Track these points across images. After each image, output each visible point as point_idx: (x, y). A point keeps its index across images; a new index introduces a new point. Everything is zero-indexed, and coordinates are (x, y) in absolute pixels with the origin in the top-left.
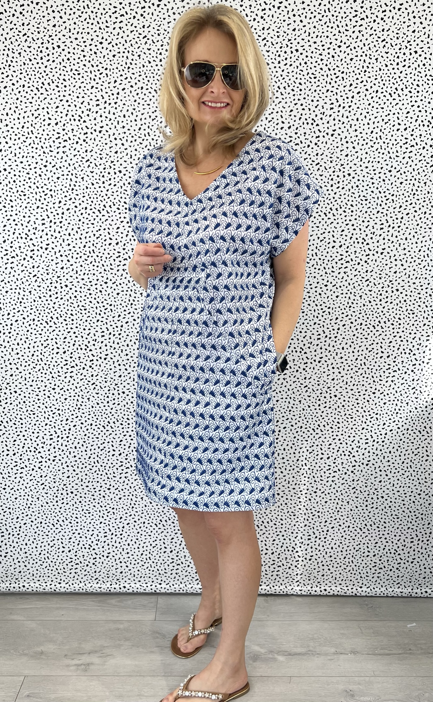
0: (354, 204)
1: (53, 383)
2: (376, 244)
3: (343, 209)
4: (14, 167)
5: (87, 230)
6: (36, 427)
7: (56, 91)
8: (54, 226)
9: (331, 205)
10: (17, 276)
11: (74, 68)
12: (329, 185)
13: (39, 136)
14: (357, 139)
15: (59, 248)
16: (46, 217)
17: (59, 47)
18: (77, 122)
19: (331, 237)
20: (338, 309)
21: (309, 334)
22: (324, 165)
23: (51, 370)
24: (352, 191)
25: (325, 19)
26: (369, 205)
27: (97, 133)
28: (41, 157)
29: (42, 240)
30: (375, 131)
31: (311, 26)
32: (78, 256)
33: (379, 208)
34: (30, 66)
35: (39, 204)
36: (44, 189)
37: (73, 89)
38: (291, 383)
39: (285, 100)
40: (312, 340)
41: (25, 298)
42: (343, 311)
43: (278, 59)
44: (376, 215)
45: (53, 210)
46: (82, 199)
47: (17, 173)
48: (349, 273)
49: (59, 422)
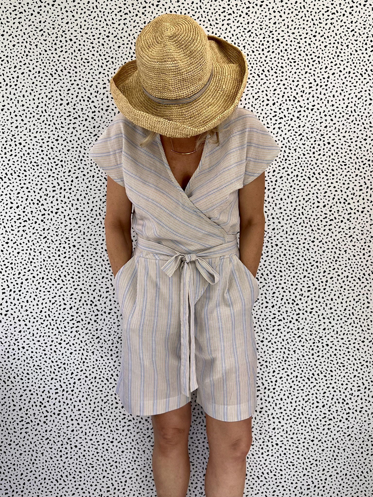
0: (334, 168)
1: (59, 339)
2: (357, 204)
3: (325, 173)
4: (29, 142)
5: (94, 196)
6: (42, 382)
7: (68, 77)
8: (64, 193)
9: (314, 170)
10: (28, 238)
11: (84, 57)
12: (311, 153)
13: (52, 114)
14: (334, 112)
15: (68, 212)
16: (56, 185)
17: (71, 40)
18: (86, 102)
19: (315, 198)
20: (325, 263)
21: (299, 286)
22: (306, 135)
23: (57, 325)
24: (332, 157)
25: (301, 14)
26: (348, 169)
27: (104, 111)
28: (54, 132)
29: (52, 205)
30: (350, 105)
31: (290, 20)
32: (86, 219)
33: (358, 172)
34: (46, 55)
35: (50, 173)
36: (56, 160)
37: (82, 74)
38: (285, 333)
39: (269, 81)
40: (303, 292)
41: (35, 258)
42: (330, 265)
43: (262, 47)
44: (355, 178)
45: (63, 178)
46: (90, 168)
47: (31, 146)
48: (333, 230)
49: (64, 376)
